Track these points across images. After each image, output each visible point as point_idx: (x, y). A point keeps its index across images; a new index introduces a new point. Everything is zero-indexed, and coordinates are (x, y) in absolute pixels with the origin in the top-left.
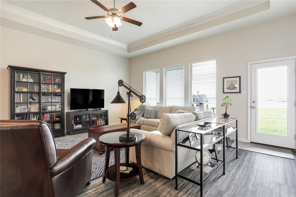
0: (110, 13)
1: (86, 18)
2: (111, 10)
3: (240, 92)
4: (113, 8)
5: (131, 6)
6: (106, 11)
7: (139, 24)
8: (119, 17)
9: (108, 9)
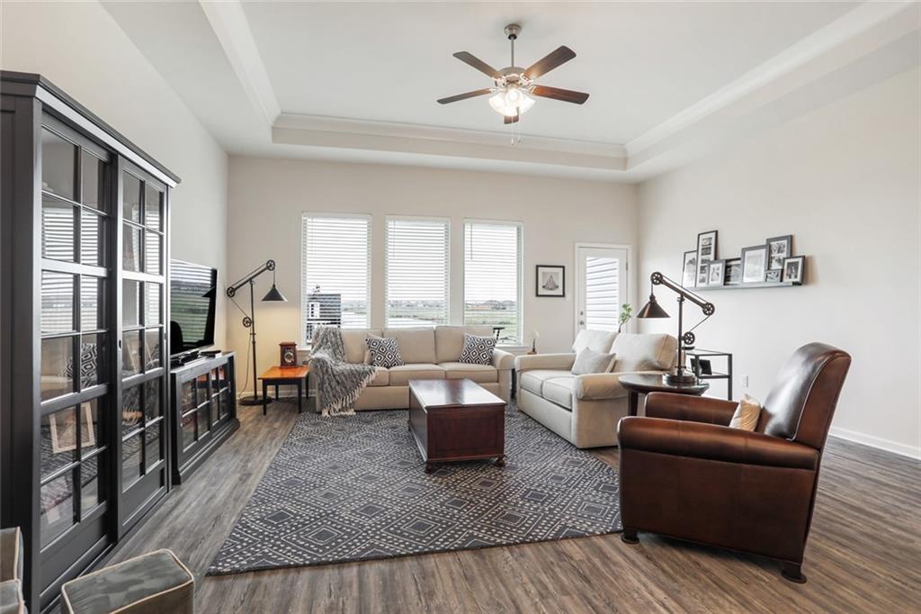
0: (502, 81)
1: (439, 101)
2: (507, 71)
3: (563, 296)
4: (510, 66)
5: (564, 55)
6: (491, 76)
7: (579, 98)
8: (524, 87)
9: (498, 69)
